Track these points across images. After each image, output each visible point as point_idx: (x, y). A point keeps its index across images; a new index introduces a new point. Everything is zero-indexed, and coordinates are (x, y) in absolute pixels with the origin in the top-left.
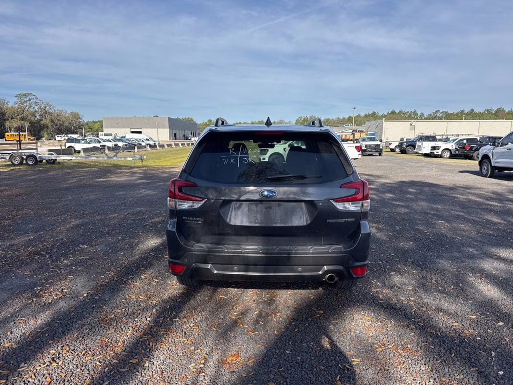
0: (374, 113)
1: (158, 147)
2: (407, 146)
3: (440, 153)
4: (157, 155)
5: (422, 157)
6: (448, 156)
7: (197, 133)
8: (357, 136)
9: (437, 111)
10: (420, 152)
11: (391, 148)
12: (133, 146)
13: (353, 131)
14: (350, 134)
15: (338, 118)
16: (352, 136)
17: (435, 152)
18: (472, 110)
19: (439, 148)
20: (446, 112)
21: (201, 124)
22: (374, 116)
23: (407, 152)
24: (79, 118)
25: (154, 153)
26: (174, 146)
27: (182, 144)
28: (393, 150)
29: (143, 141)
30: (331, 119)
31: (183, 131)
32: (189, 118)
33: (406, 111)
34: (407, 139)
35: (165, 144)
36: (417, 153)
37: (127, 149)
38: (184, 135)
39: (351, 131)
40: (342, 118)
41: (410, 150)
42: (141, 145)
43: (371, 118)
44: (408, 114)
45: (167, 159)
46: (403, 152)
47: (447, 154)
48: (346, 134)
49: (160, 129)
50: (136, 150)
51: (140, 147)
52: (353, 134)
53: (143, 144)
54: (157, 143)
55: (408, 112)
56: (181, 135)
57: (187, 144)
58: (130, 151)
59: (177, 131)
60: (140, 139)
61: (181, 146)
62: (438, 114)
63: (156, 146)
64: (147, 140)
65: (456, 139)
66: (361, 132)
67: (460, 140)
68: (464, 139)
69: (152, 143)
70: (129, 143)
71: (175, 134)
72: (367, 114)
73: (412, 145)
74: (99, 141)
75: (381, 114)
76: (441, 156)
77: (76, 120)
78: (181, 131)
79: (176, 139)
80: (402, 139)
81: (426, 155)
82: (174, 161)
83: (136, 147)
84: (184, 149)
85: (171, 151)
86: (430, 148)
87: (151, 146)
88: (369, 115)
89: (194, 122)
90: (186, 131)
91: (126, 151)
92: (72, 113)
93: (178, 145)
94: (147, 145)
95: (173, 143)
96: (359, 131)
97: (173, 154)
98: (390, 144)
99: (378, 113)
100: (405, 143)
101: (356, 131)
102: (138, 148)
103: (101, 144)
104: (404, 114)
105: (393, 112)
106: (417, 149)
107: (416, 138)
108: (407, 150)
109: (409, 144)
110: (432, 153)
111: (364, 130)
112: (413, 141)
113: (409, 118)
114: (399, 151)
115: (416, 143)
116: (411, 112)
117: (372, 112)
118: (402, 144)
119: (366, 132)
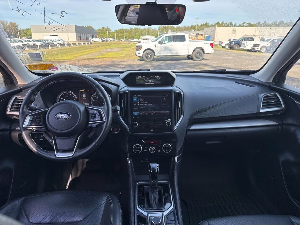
0: (206, 24)
1: (66, 45)
2: (234, 44)
3: (259, 49)
4: (65, 51)
5: (246, 52)
6: (264, 51)
7: (95, 36)
8: (199, 37)
9: (245, 23)
10: (245, 48)
11: (222, 45)
12: (48, 44)
13: (197, 34)
14: (195, 36)
15: (185, 26)
16: (196, 37)
17: (256, 48)
18: (265, 22)
19: (258, 45)
20: (250, 23)
21: (97, 30)
22: (206, 25)
23: (234, 48)
24: (17, 26)
25: (62, 49)
26: (78, 45)
27: (84, 43)
28: (224, 47)
29: (55, 41)
30: (180, 27)
31: (85, 35)
32: (89, 26)
33: (226, 23)
34: (233, 40)
35: (71, 43)
36: (242, 49)
37: (43, 47)
38: (86, 37)
39: (195, 34)
40: (187, 26)
41: (236, 47)
42: (53, 44)
43: (205, 26)
44: (227, 24)
45: (71, 54)
46: (231, 48)
47: (264, 50)
48: (192, 36)
49: (69, 33)
50: (50, 47)
51: (53, 45)
52: (197, 36)
53: (55, 43)
54: (66, 43)
55: (227, 23)
56: (84, 37)
57: (87, 43)
58: (45, 48)
59: (82, 34)
60: (54, 40)
61: (83, 44)
62: (245, 25)
63: (65, 45)
64: (59, 40)
65: (270, 39)
66: (202, 35)
67: (274, 39)
68: (276, 39)
69: (62, 42)
70: (44, 43)
71: (80, 37)
72: (202, 24)
73: (238, 43)
74: (22, 41)
75: (210, 24)
76: (259, 51)
77: (14, 28)
78: (84, 35)
79: (81, 40)
80: (230, 40)
81: (248, 51)
82: (77, 55)
83: (49, 45)
84: (85, 46)
85: (75, 48)
86: (252, 46)
87: (61, 45)
88: (204, 25)
89: (93, 28)
90: (87, 35)
91: (42, 48)
92: (11, 23)
93: (80, 43)
94: (58, 44)
95: (77, 43)
96: (200, 34)
97: (76, 50)
98: (222, 43)
99: (209, 23)
100: (233, 42)
101: (198, 34)
102: (51, 46)
103: (23, 43)
104: (225, 24)
105: (218, 23)
106: (242, 46)
107: (240, 38)
108: (234, 47)
109: (236, 43)
110: (253, 49)
111: (203, 34)
112: (238, 41)
113: (228, 26)
114: (228, 48)
115: (241, 42)
116: (229, 23)
117: (205, 23)
118: (231, 43)
119: (205, 35)
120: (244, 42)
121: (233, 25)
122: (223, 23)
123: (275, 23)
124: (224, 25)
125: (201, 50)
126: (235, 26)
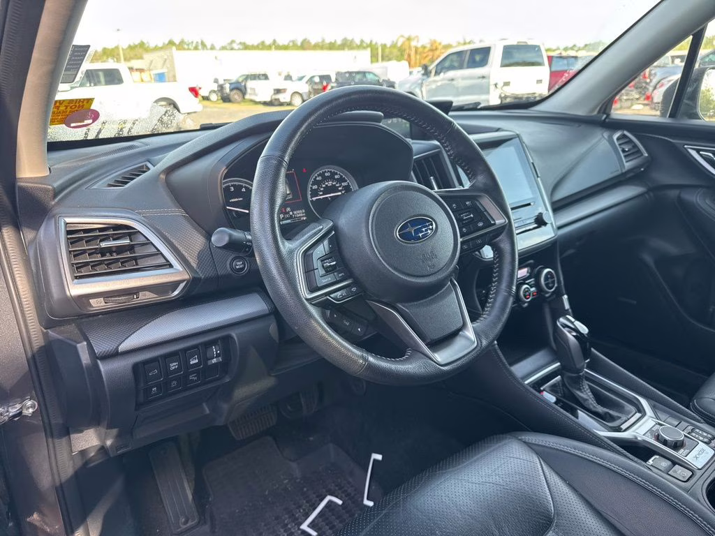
0: (142, 44)
2: (231, 90)
3: (288, 100)
8: (136, 76)
9: (233, 42)
10: (257, 99)
17: (281, 97)
18: (275, 41)
19: (285, 90)
23: (232, 99)
28: (206, 98)
33: (190, 41)
36: (251, 101)
41: (236, 97)
44: (194, 45)
46: (226, 99)
47: (297, 101)
55: (192, 42)
62: (235, 46)
72: (132, 44)
73: (240, 88)
75: (152, 45)
80: (217, 80)
81: (266, 104)
88: (136, 46)
99: (148, 43)
100: (227, 86)
104: (188, 45)
105: (171, 43)
106: (250, 94)
107: (241, 77)
108: (231, 97)
109: (233, 86)
110: (276, 99)
111: (145, 68)
112: (238, 82)
113: (196, 48)
114: (218, 100)
115: (245, 85)
116: (197, 42)
117: (139, 42)
118: (221, 87)
119: (150, 70)
120: (250, 84)
121: (209, 47)
122: (182, 42)
123: (293, 42)
124: (186, 47)
125: (170, 104)
126: (213, 48)
